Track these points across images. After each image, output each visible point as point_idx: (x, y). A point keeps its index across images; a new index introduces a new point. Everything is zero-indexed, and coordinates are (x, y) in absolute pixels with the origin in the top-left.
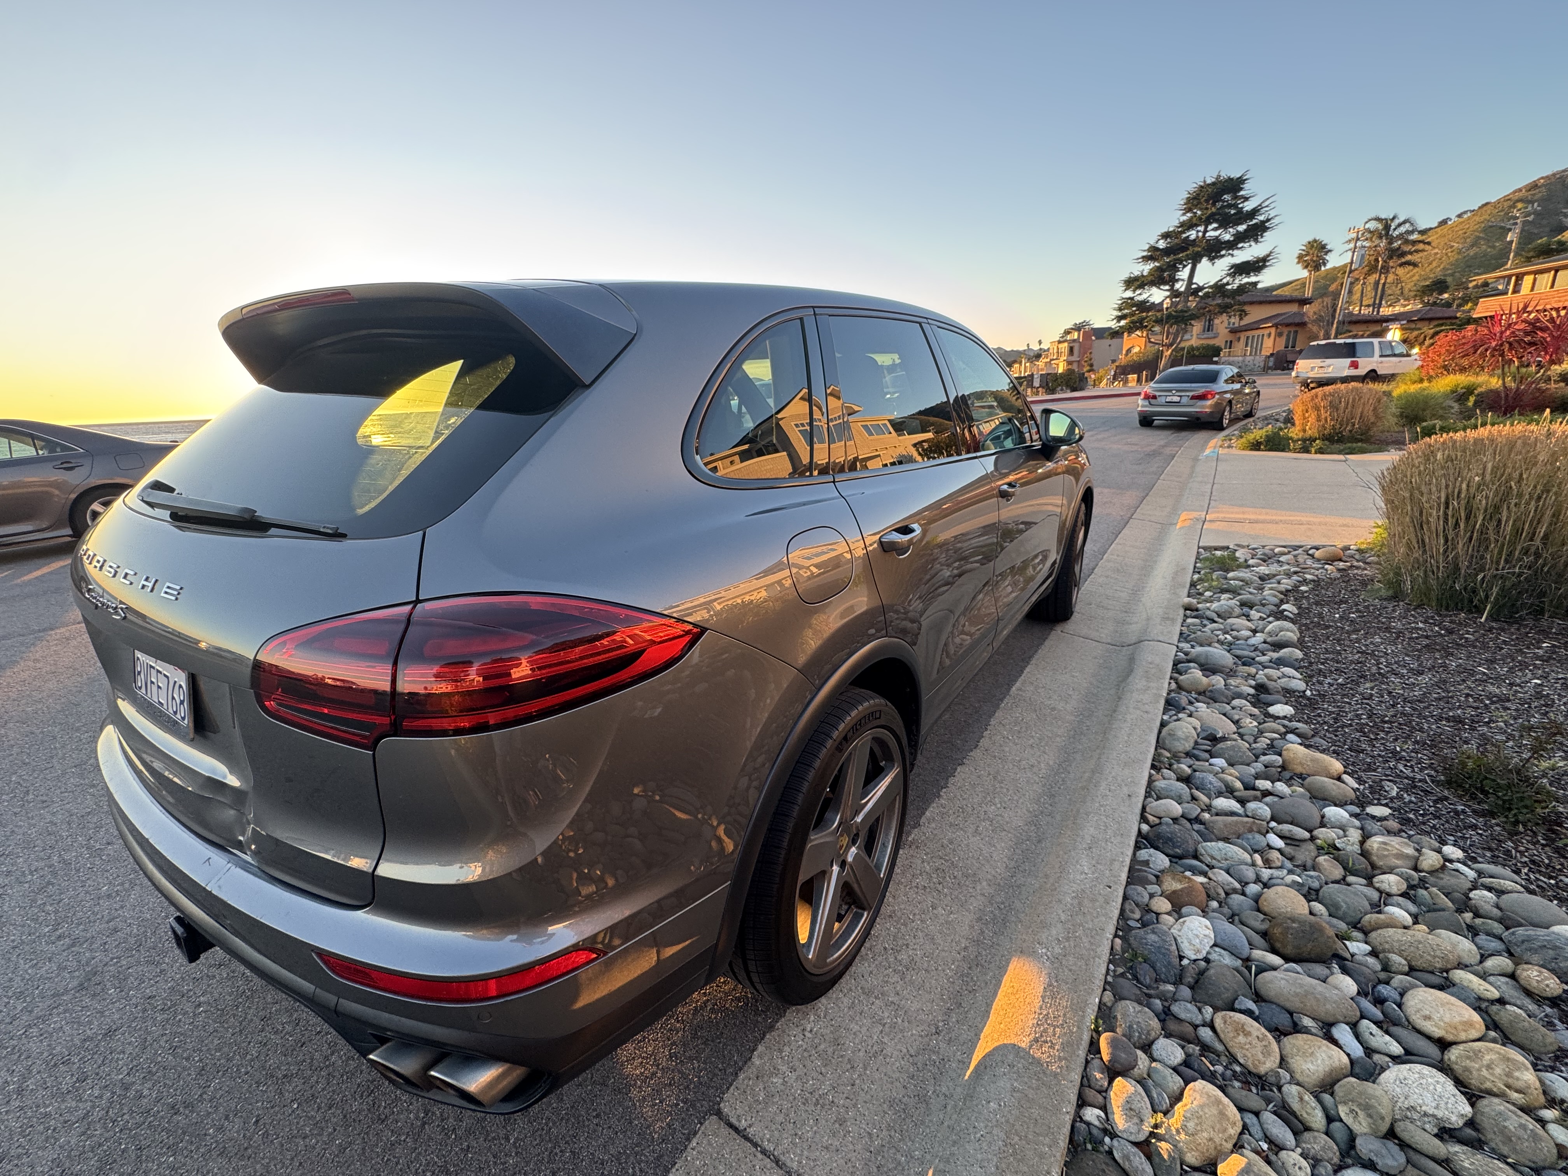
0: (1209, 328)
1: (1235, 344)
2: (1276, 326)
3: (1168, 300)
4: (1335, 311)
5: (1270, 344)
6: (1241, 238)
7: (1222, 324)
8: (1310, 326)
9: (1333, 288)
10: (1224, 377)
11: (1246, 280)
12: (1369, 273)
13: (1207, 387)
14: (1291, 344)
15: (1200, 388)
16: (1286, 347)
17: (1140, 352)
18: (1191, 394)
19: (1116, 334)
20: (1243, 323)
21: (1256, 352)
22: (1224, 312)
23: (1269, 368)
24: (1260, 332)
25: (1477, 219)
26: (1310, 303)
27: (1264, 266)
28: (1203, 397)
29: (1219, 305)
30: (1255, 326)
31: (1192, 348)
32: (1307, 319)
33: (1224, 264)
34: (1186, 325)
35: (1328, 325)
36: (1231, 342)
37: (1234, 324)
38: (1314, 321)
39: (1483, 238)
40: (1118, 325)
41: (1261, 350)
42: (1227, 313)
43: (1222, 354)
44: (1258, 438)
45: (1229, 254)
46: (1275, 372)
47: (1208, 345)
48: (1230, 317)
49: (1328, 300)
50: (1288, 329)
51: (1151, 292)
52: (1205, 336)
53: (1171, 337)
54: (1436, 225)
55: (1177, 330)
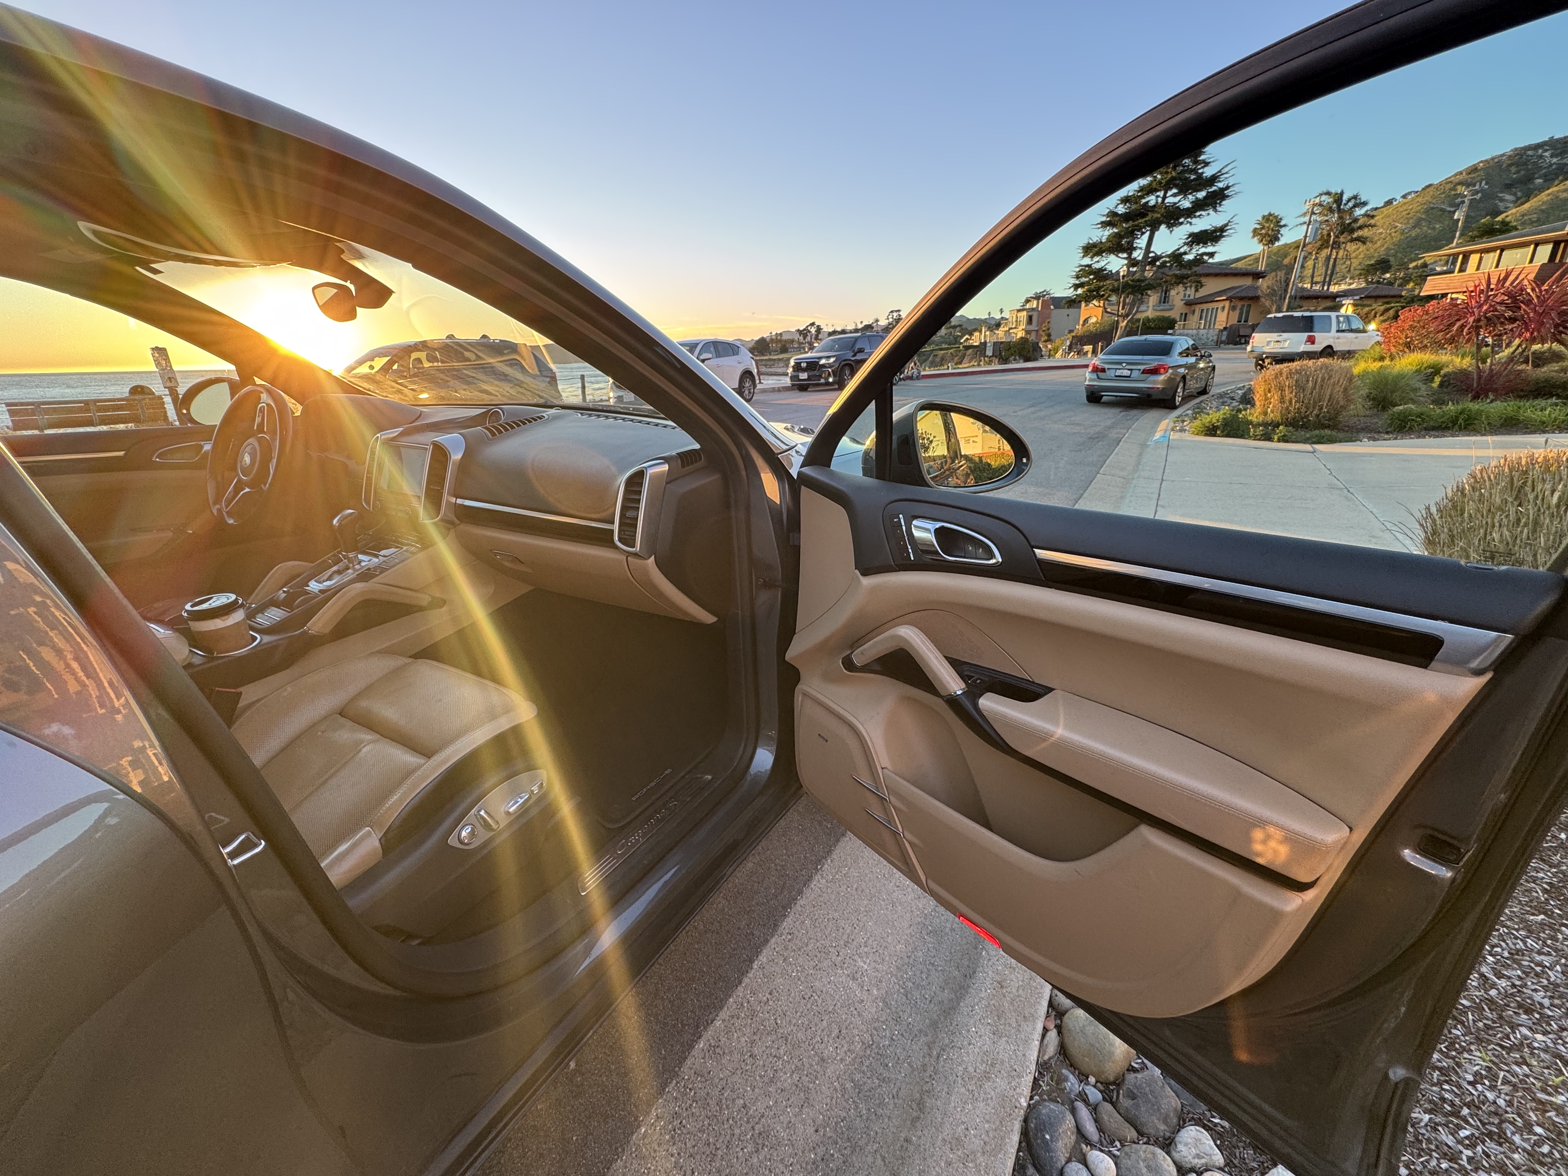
0: (1165, 299)
1: (1190, 316)
2: (1230, 299)
3: (1125, 268)
4: (1288, 285)
5: (1224, 317)
6: (1199, 206)
7: (1178, 295)
8: (1263, 300)
9: (1286, 261)
10: (1178, 349)
11: (1203, 250)
12: (1320, 249)
13: (1160, 360)
14: (1244, 318)
15: (1153, 361)
16: (1239, 321)
17: (1097, 323)
18: (1142, 367)
19: (1072, 303)
20: (1198, 295)
21: (1209, 325)
22: (1180, 283)
23: (1222, 342)
24: (1215, 305)
25: (1420, 199)
26: (1263, 277)
27: (1222, 236)
28: (1155, 371)
29: (1176, 276)
30: (1209, 299)
31: (1148, 320)
32: (1260, 293)
33: (1182, 231)
34: (1142, 294)
35: (1280, 298)
36: (1186, 314)
37: (1189, 296)
38: (1267, 295)
39: (1424, 219)
40: (1075, 293)
41: (1214, 324)
42: (1184, 284)
43: (1177, 326)
44: (1214, 421)
45: (1188, 222)
46: (1227, 346)
47: (1163, 317)
48: (1186, 288)
49: (1281, 274)
50: (1242, 303)
51: (1109, 260)
52: (1161, 308)
53: (1127, 307)
54: (1382, 205)
55: (1133, 300)
